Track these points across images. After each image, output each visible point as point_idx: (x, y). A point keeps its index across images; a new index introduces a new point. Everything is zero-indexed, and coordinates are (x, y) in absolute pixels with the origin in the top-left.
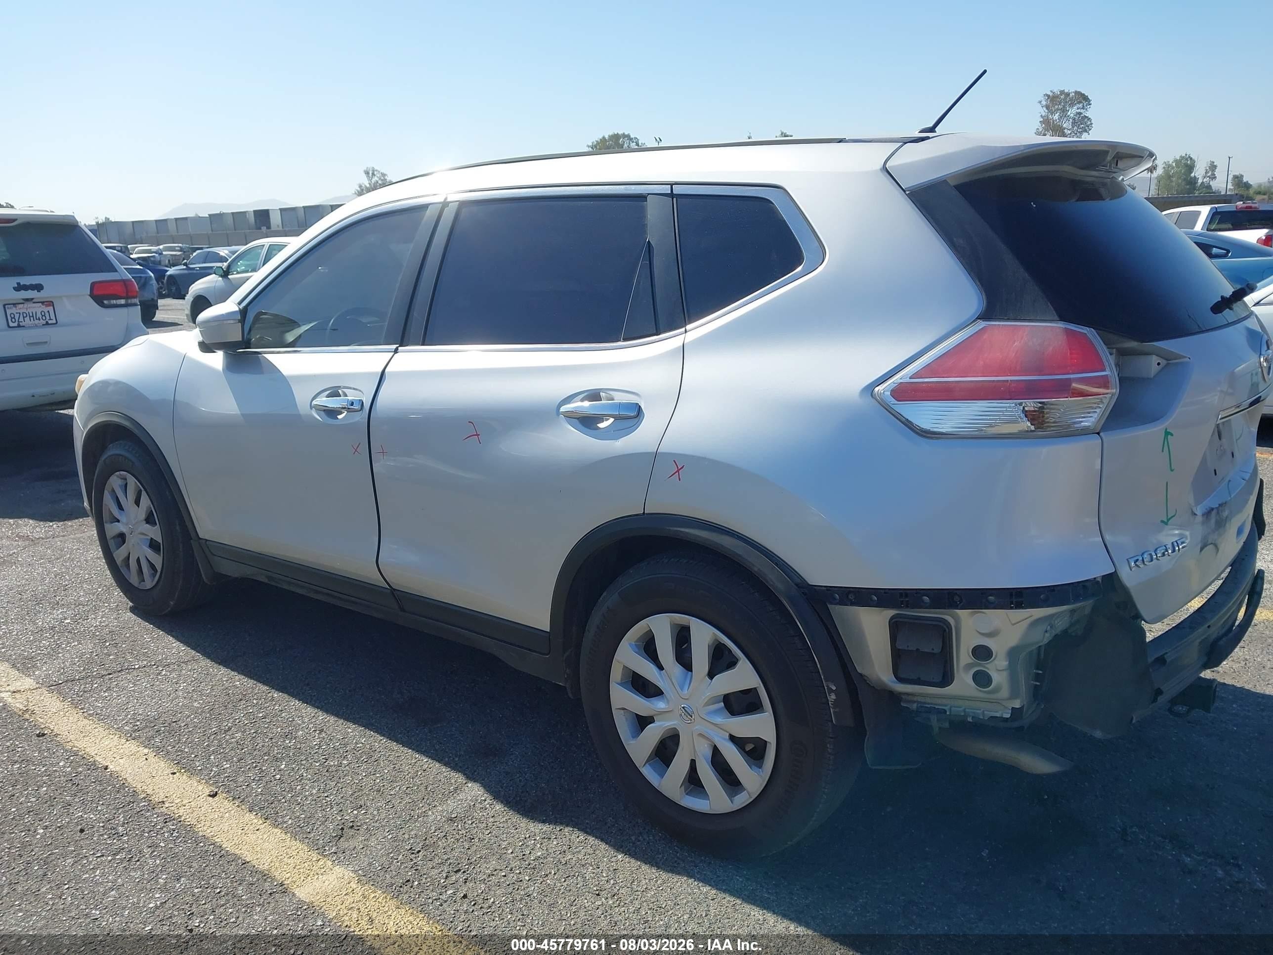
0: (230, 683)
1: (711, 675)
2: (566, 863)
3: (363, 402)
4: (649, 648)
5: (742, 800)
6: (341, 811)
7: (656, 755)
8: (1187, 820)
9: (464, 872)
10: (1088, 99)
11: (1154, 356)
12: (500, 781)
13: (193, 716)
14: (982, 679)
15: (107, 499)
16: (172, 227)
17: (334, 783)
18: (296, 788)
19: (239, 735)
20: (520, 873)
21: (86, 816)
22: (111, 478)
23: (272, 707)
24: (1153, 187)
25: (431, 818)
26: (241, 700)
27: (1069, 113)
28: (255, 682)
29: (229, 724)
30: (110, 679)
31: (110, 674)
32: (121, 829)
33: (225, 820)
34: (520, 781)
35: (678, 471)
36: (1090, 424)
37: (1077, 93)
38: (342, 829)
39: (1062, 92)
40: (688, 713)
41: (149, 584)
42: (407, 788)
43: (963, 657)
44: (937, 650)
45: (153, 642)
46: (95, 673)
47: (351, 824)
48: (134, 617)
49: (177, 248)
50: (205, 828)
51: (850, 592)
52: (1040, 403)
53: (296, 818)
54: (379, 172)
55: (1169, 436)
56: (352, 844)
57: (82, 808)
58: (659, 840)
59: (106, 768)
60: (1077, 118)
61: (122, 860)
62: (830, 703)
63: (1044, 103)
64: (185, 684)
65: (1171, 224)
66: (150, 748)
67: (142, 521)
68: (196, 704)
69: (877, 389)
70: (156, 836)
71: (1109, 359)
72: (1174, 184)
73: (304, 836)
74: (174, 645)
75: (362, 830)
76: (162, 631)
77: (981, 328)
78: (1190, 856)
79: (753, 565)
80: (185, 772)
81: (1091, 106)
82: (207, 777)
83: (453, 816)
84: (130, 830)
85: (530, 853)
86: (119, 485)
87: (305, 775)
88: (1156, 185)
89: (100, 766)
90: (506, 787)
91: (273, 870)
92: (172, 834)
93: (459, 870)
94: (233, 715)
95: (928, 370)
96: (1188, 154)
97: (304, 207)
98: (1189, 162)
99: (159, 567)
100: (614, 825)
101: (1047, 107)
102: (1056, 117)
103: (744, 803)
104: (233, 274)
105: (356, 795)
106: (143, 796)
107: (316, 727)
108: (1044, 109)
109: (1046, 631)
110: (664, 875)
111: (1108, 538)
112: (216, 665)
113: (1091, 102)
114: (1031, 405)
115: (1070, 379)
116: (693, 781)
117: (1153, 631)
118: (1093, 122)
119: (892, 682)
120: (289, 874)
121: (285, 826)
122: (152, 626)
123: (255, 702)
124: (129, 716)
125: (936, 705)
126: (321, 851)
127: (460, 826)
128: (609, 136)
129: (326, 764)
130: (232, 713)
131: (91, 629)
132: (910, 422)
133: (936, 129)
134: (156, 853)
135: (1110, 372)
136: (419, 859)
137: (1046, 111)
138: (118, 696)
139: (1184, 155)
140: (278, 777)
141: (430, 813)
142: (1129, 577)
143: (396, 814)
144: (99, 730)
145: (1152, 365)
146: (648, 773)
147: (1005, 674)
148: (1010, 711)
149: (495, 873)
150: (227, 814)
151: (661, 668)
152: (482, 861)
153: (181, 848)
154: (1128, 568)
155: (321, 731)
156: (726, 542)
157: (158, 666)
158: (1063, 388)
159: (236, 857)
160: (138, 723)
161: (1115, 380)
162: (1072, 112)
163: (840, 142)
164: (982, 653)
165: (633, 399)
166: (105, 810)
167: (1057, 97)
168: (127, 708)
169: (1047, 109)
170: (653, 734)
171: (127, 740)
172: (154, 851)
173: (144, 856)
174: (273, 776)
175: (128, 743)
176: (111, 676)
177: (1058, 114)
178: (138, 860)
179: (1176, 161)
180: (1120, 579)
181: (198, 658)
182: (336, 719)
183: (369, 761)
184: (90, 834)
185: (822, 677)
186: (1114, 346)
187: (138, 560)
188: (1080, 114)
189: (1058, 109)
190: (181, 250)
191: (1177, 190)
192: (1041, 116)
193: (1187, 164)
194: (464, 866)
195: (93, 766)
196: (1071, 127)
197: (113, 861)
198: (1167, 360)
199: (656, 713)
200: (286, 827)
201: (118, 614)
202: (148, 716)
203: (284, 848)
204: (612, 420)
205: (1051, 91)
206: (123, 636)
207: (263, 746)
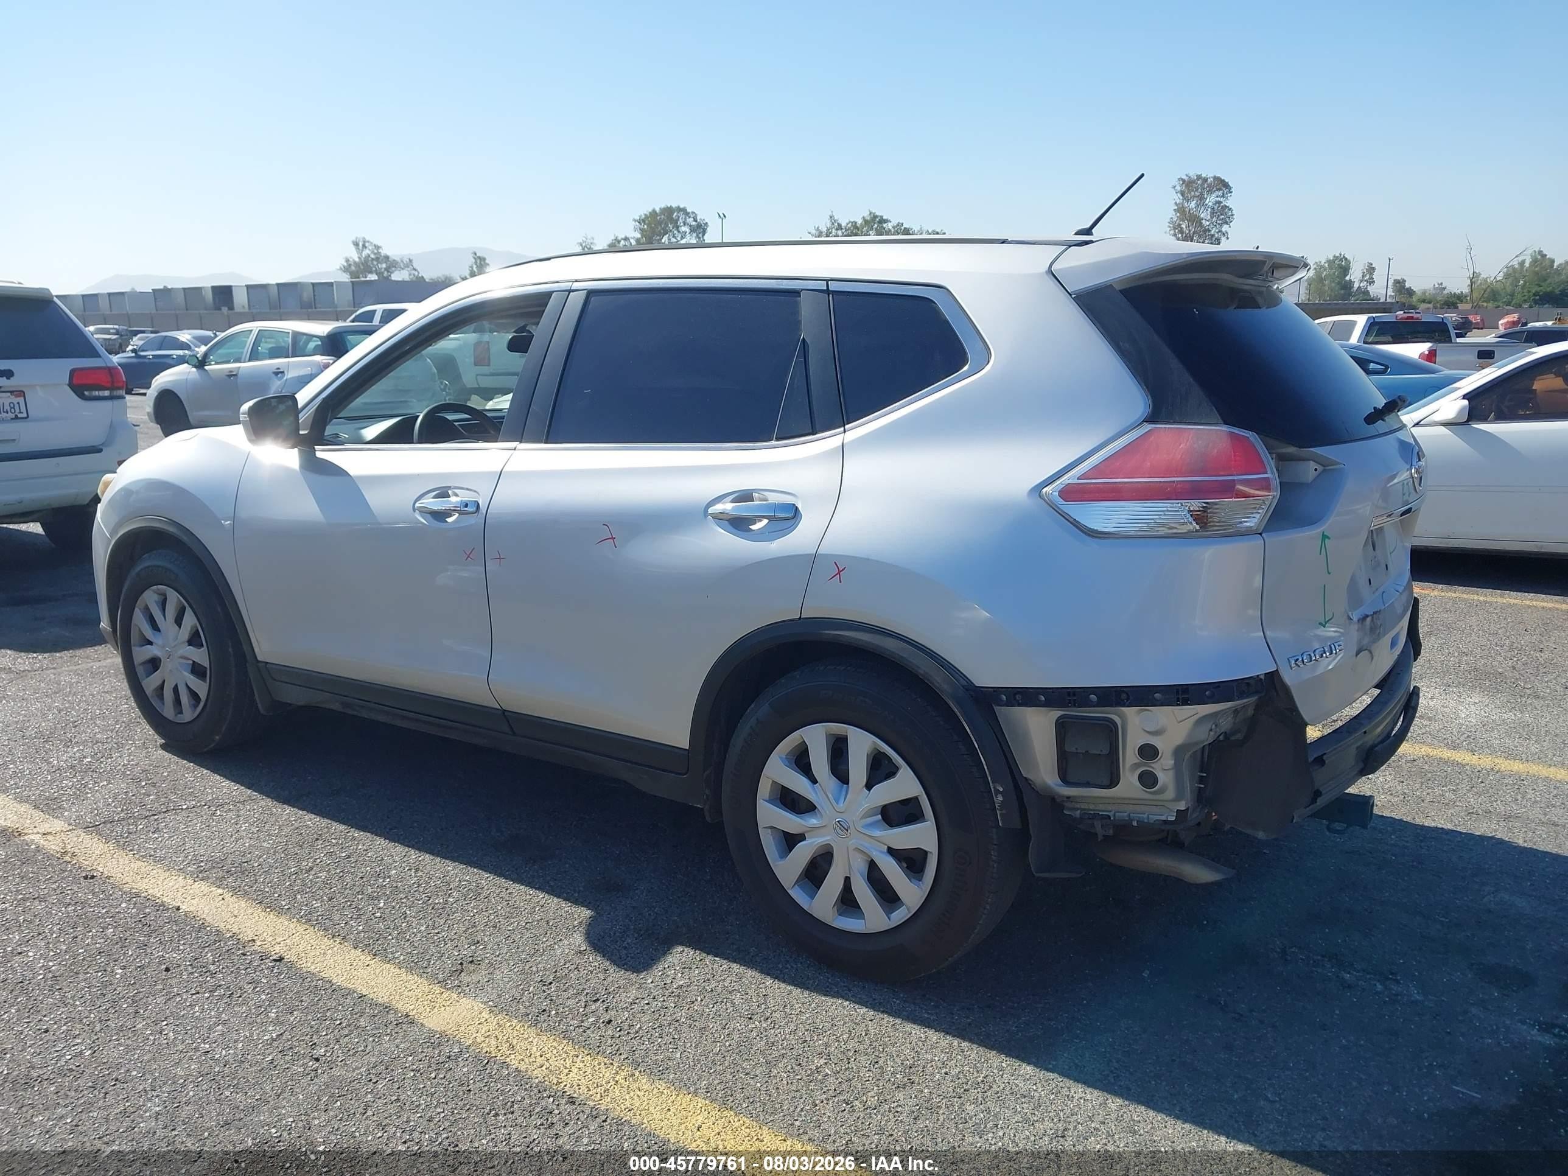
0: (300, 822)
1: (869, 786)
2: (712, 991)
3: (478, 504)
4: (801, 761)
5: (900, 916)
6: (457, 946)
7: (805, 875)
8: (1345, 941)
9: (603, 1001)
10: (1229, 186)
11: (1311, 462)
12: (628, 915)
13: (265, 856)
14: (1148, 780)
15: (138, 618)
16: (104, 304)
17: (443, 921)
18: (401, 926)
19: (323, 875)
20: (664, 1001)
21: (167, 955)
22: (146, 592)
23: (355, 847)
24: (1303, 291)
25: (559, 952)
26: (317, 840)
27: (1207, 202)
28: (330, 822)
29: (310, 864)
30: (156, 820)
31: (155, 815)
32: (212, 968)
33: (328, 957)
34: (650, 914)
35: (839, 573)
36: (1252, 525)
37: (1216, 178)
38: (461, 964)
39: (1199, 177)
40: (843, 827)
41: (188, 715)
42: (527, 923)
43: (1129, 757)
44: (1105, 752)
45: (197, 782)
46: (137, 814)
47: (471, 959)
48: (167, 755)
49: (111, 331)
50: (309, 965)
51: (1018, 693)
52: (1204, 503)
53: (407, 953)
54: (372, 243)
55: (1327, 540)
56: (475, 978)
57: (161, 948)
58: (808, 967)
59: (178, 909)
60: (1216, 207)
61: (221, 997)
62: (996, 805)
63: (1178, 188)
64: (247, 825)
65: (1324, 333)
66: (224, 889)
67: (183, 642)
68: (265, 844)
69: (1044, 490)
70: (254, 973)
71: (1270, 462)
72: (1327, 288)
73: (421, 971)
74: (224, 784)
75: (484, 965)
76: (207, 769)
77: (1147, 430)
78: (1349, 973)
79: (918, 667)
80: (271, 911)
81: (1233, 194)
82: (297, 916)
83: (582, 949)
84: (223, 968)
85: (672, 982)
86: (156, 602)
87: (408, 912)
88: (1307, 289)
89: (170, 907)
90: (636, 921)
91: (394, 1003)
92: (273, 971)
93: (598, 1000)
94: (312, 855)
95: (1096, 471)
96: (1343, 253)
97: (278, 285)
98: (1343, 263)
99: (203, 695)
100: (757, 955)
101: (1182, 194)
102: (1193, 205)
103: (903, 918)
104: (210, 365)
105: (470, 931)
106: (229, 935)
107: (410, 866)
108: (1179, 195)
109: (1211, 730)
110: (818, 999)
111: (1268, 633)
112: (278, 805)
113: (1232, 190)
114: (1196, 505)
115: (1234, 480)
116: (848, 902)
117: (1313, 733)
118: (1234, 212)
119: (1057, 785)
120: (413, 1007)
121: (397, 961)
122: (192, 764)
123: (333, 841)
124: (190, 857)
125: (1100, 811)
126: (442, 982)
127: (591, 958)
128: (660, 209)
129: (430, 901)
130: (310, 854)
131: (120, 767)
132: (1077, 522)
133: (1093, 231)
134: (258, 989)
135: (1271, 474)
136: (552, 990)
137: (1181, 198)
138: (170, 837)
139: (1338, 255)
140: (378, 915)
141: (556, 947)
142: (1289, 677)
143: (518, 948)
144: (158, 871)
145: (1309, 471)
146: (798, 896)
147: (1171, 773)
148: (1175, 814)
149: (637, 1001)
150: (330, 951)
151: (814, 781)
152: (621, 990)
153: (286, 984)
154: (1289, 668)
155: (417, 870)
156: (889, 644)
157: (210, 807)
158: (1227, 489)
159: (350, 992)
160: (202, 864)
161: (1275, 481)
162: (1211, 200)
163: (1003, 243)
164: (1148, 752)
165: (789, 499)
166: (188, 950)
167: (1194, 182)
168: (184, 850)
169: (1182, 195)
170: (803, 853)
171: (195, 881)
172: (256, 987)
173: (245, 992)
174: (373, 914)
175: (196, 883)
176: (156, 817)
177: (1194, 202)
178: (240, 997)
179: (1329, 261)
180: (1282, 679)
181: (255, 797)
182: (432, 857)
183: (478, 899)
184: (178, 973)
185: (989, 779)
186: (1274, 451)
187: (176, 689)
188: (1220, 202)
189: (1194, 197)
190: (117, 333)
191: (1330, 296)
192: (1176, 203)
193: (1341, 266)
194: (602, 994)
195: (161, 907)
196: (1209, 218)
197: (211, 998)
198: (1324, 466)
199: (808, 829)
200: (399, 963)
201: (148, 752)
202: (212, 856)
203: (402, 982)
204: (765, 521)
205: (1187, 175)
206: (160, 775)
207: (354, 885)
